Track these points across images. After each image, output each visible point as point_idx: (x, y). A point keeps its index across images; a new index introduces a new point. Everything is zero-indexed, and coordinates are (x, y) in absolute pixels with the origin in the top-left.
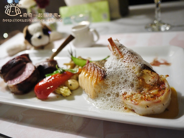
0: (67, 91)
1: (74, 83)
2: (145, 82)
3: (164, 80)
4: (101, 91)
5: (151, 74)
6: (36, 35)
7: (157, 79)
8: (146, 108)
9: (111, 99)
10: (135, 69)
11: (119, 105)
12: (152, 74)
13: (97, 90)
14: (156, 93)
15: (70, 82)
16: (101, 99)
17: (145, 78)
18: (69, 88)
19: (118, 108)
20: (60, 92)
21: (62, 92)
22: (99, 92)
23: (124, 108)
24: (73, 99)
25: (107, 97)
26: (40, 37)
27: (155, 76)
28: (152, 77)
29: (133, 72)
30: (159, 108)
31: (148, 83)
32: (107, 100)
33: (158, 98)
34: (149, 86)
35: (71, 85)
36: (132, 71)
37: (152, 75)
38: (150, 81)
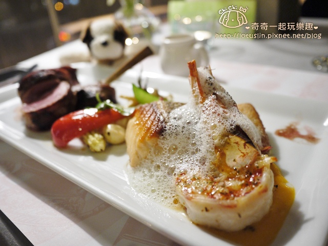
0: (97, 142)
1: (116, 131)
2: (225, 161)
3: (263, 167)
4: (149, 157)
5: (243, 146)
6: (99, 39)
7: (250, 161)
8: (202, 211)
9: (158, 176)
10: (215, 130)
11: (168, 192)
12: (245, 148)
13: (142, 154)
14: (236, 188)
15: (110, 127)
16: (144, 172)
17: (227, 153)
18: (104, 138)
19: (163, 198)
20: (87, 141)
21: (90, 143)
22: (146, 158)
23: (173, 199)
24: (104, 159)
25: (153, 170)
26: (105, 44)
27: (249, 154)
28: (242, 154)
29: (210, 135)
30: (229, 220)
31: (230, 163)
32: (151, 176)
33: (234, 199)
34: (228, 170)
35: (109, 134)
36: (208, 133)
37: (244, 151)
38: (234, 160)
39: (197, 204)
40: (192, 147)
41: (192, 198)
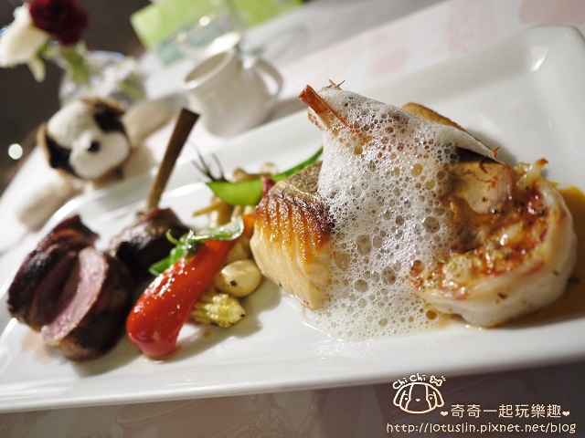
0: (226, 307)
1: (241, 273)
2: (470, 210)
3: (534, 183)
4: (335, 278)
5: (481, 171)
6: (80, 145)
7: (509, 187)
8: (498, 302)
9: (372, 297)
10: (423, 174)
11: (407, 309)
12: (486, 172)
13: (320, 280)
14: (520, 238)
15: (228, 273)
16: (343, 305)
17: (465, 195)
18: (231, 295)
19: (407, 322)
20: (208, 318)
21: (215, 317)
22: (330, 281)
23: (424, 314)
24: (256, 328)
25: (356, 293)
26: (95, 147)
27: (500, 177)
28: (489, 184)
29: (418, 186)
30: (543, 289)
31: (481, 207)
32: (363, 303)
33: (530, 256)
34: (485, 218)
35: (234, 283)
36: (414, 184)
37: (488, 177)
38: (484, 200)
39: (482, 298)
40: (387, 222)
41: (466, 294)
